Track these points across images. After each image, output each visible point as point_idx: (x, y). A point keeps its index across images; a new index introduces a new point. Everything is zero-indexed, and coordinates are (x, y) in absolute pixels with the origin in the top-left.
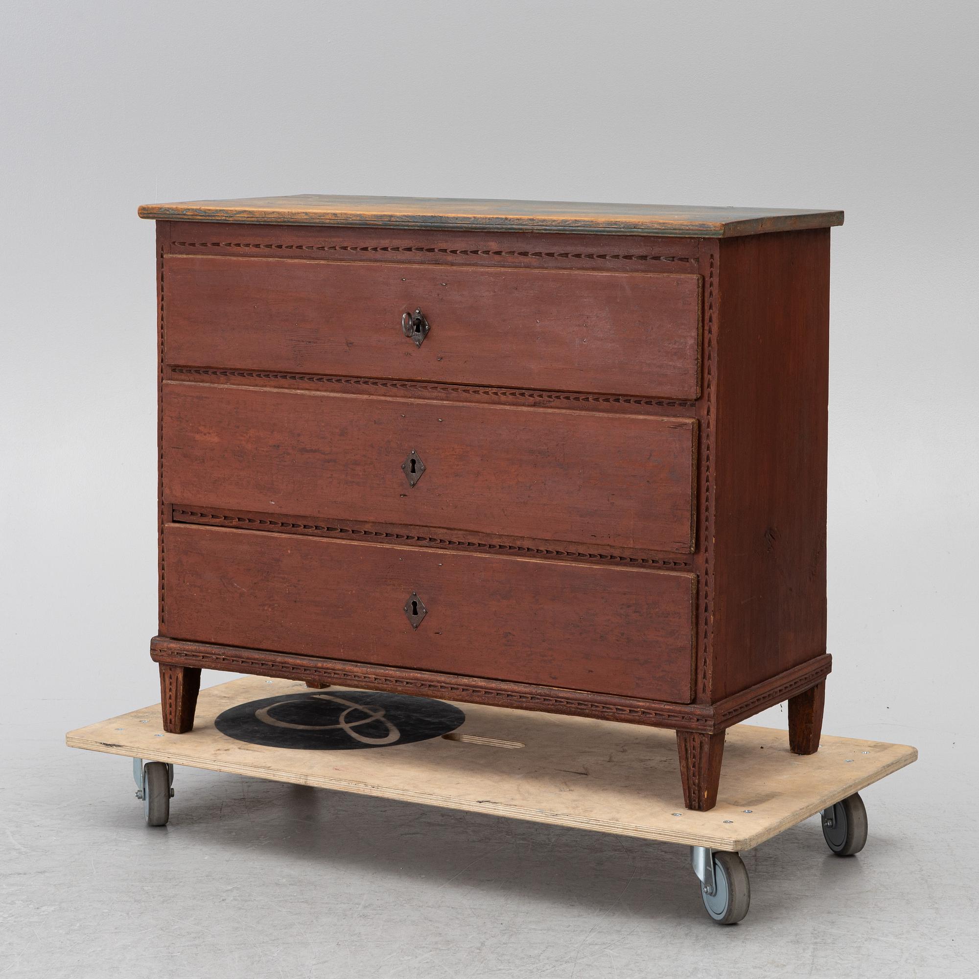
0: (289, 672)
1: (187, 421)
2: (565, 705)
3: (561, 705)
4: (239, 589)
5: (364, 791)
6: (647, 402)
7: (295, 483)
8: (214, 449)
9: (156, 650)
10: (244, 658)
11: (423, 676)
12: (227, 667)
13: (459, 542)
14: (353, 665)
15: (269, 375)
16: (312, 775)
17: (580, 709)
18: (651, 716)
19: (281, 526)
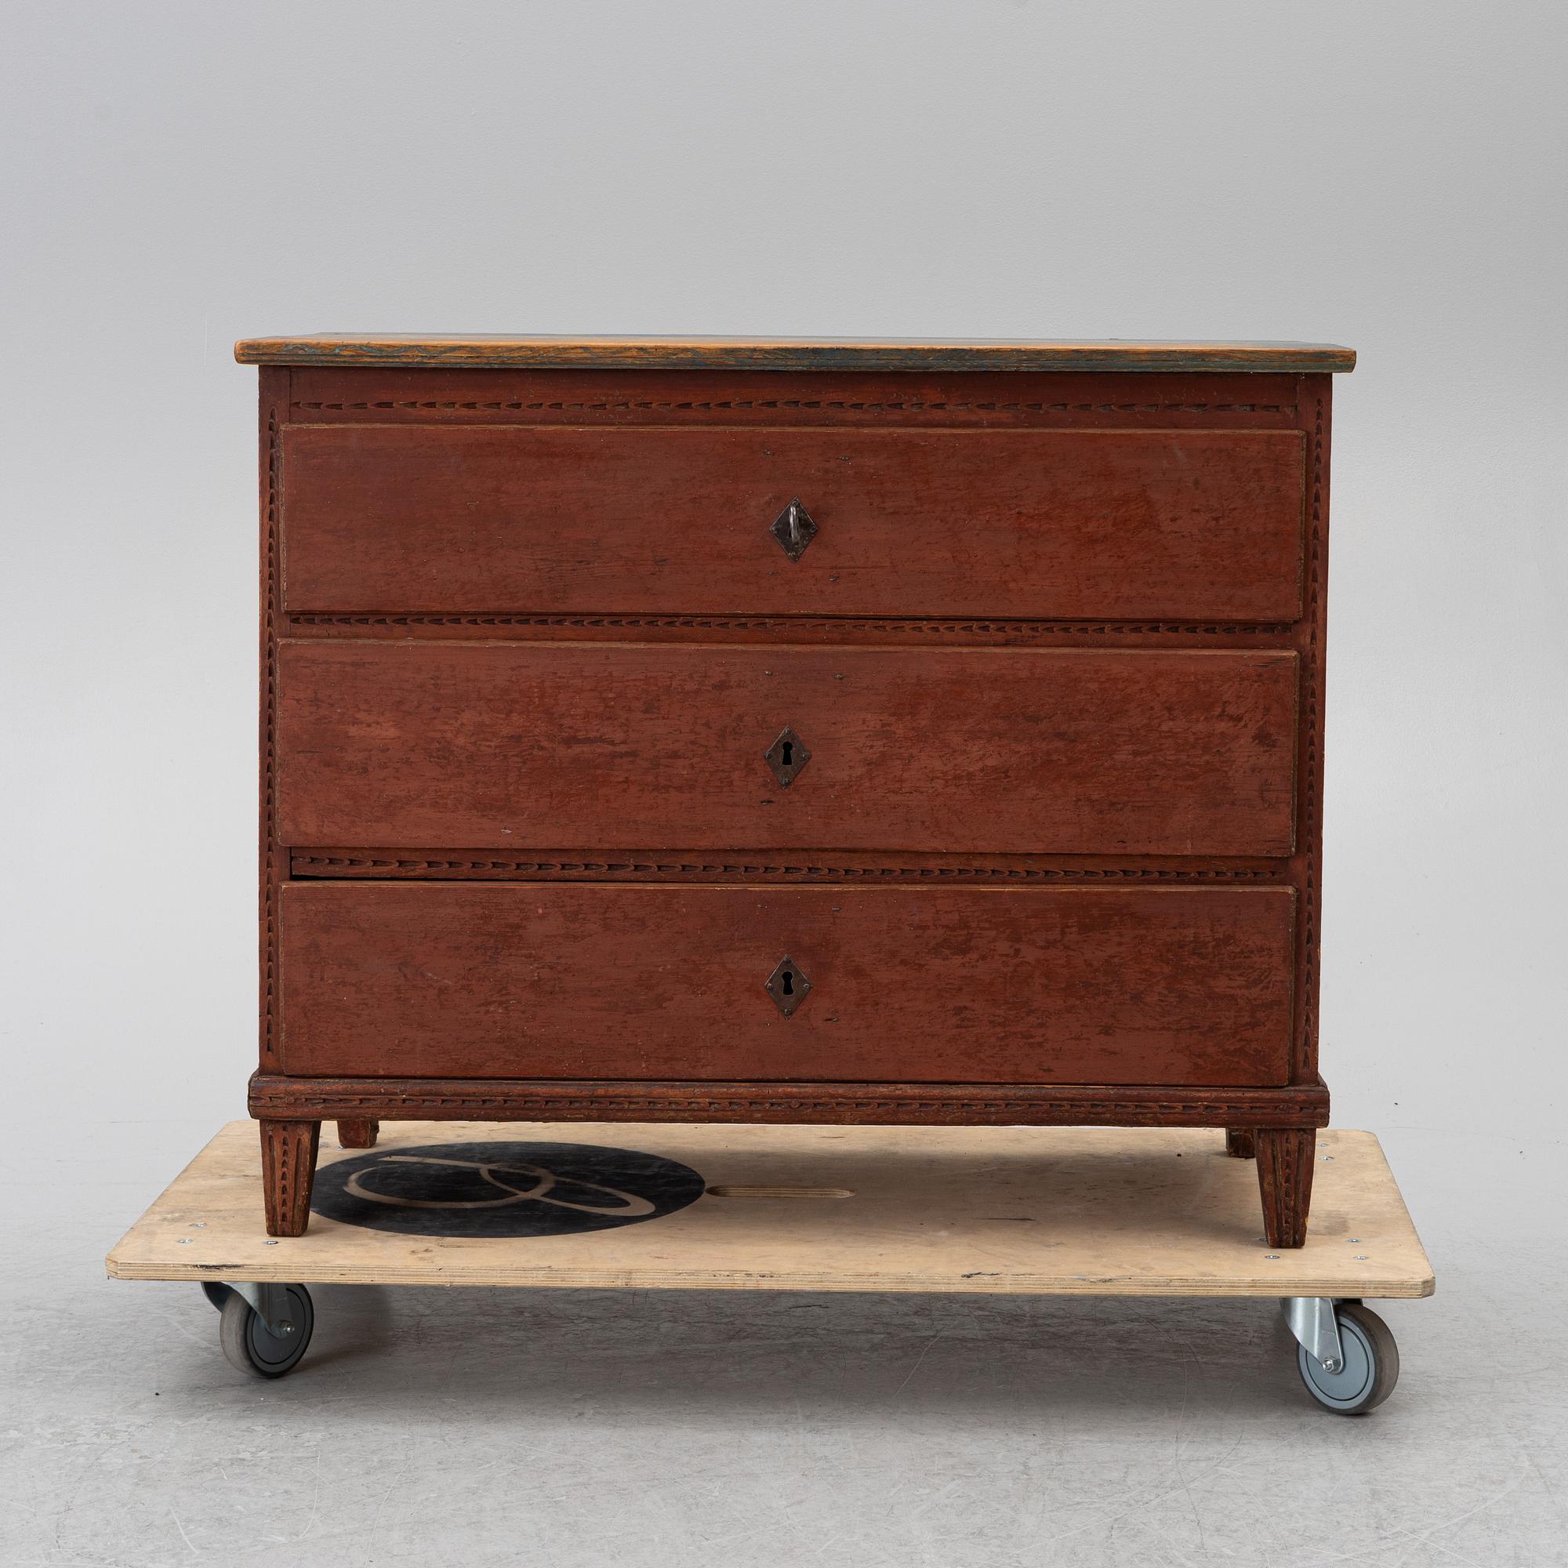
0: (540, 1109)
1: (332, 705)
2: (1067, 1111)
3: (1061, 1111)
4: (437, 981)
5: (744, 1284)
6: (1207, 629)
7: (554, 795)
8: (388, 749)
9: (262, 1099)
10: (446, 1095)
11: (802, 1090)
12: (411, 1113)
13: (864, 871)
14: (665, 1086)
15: (493, 620)
16: (639, 1271)
17: (1094, 1114)
18: (1221, 1111)
19: (516, 869)
